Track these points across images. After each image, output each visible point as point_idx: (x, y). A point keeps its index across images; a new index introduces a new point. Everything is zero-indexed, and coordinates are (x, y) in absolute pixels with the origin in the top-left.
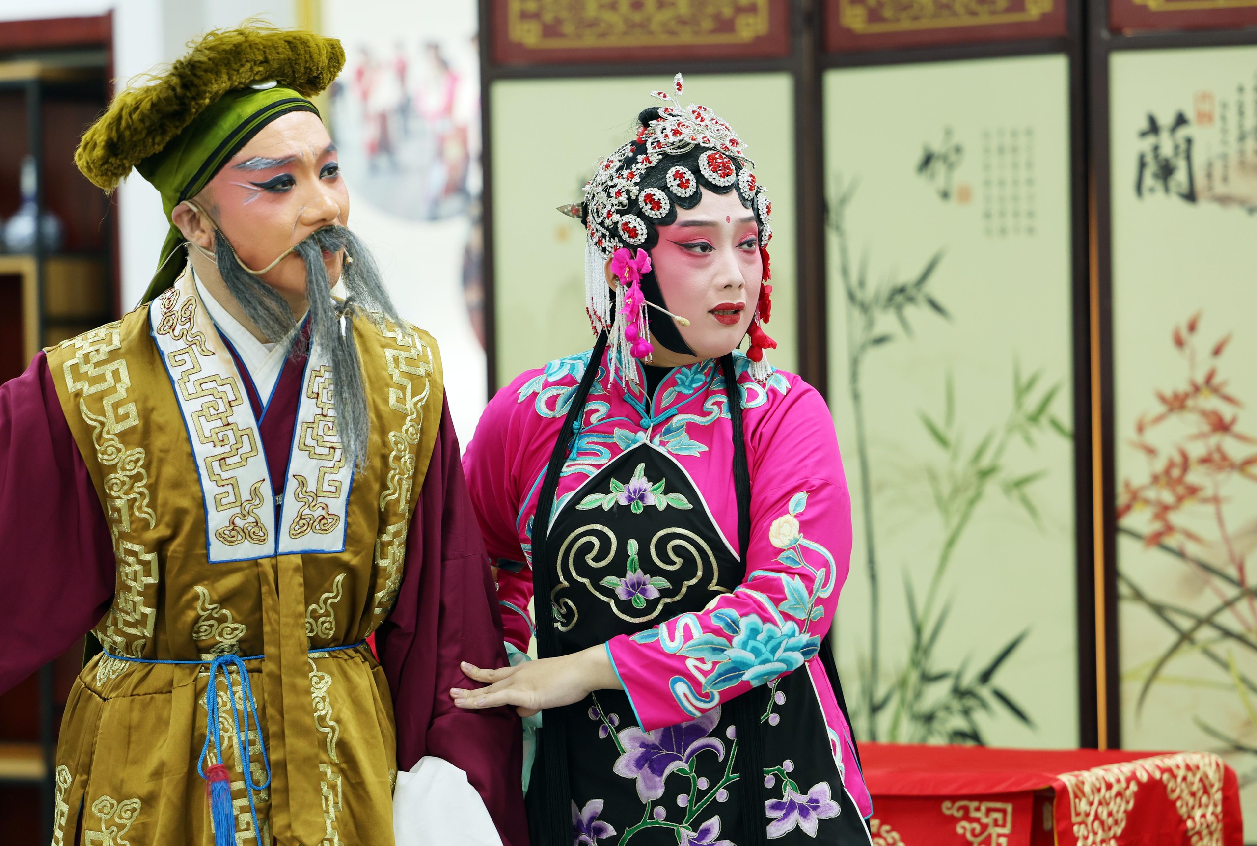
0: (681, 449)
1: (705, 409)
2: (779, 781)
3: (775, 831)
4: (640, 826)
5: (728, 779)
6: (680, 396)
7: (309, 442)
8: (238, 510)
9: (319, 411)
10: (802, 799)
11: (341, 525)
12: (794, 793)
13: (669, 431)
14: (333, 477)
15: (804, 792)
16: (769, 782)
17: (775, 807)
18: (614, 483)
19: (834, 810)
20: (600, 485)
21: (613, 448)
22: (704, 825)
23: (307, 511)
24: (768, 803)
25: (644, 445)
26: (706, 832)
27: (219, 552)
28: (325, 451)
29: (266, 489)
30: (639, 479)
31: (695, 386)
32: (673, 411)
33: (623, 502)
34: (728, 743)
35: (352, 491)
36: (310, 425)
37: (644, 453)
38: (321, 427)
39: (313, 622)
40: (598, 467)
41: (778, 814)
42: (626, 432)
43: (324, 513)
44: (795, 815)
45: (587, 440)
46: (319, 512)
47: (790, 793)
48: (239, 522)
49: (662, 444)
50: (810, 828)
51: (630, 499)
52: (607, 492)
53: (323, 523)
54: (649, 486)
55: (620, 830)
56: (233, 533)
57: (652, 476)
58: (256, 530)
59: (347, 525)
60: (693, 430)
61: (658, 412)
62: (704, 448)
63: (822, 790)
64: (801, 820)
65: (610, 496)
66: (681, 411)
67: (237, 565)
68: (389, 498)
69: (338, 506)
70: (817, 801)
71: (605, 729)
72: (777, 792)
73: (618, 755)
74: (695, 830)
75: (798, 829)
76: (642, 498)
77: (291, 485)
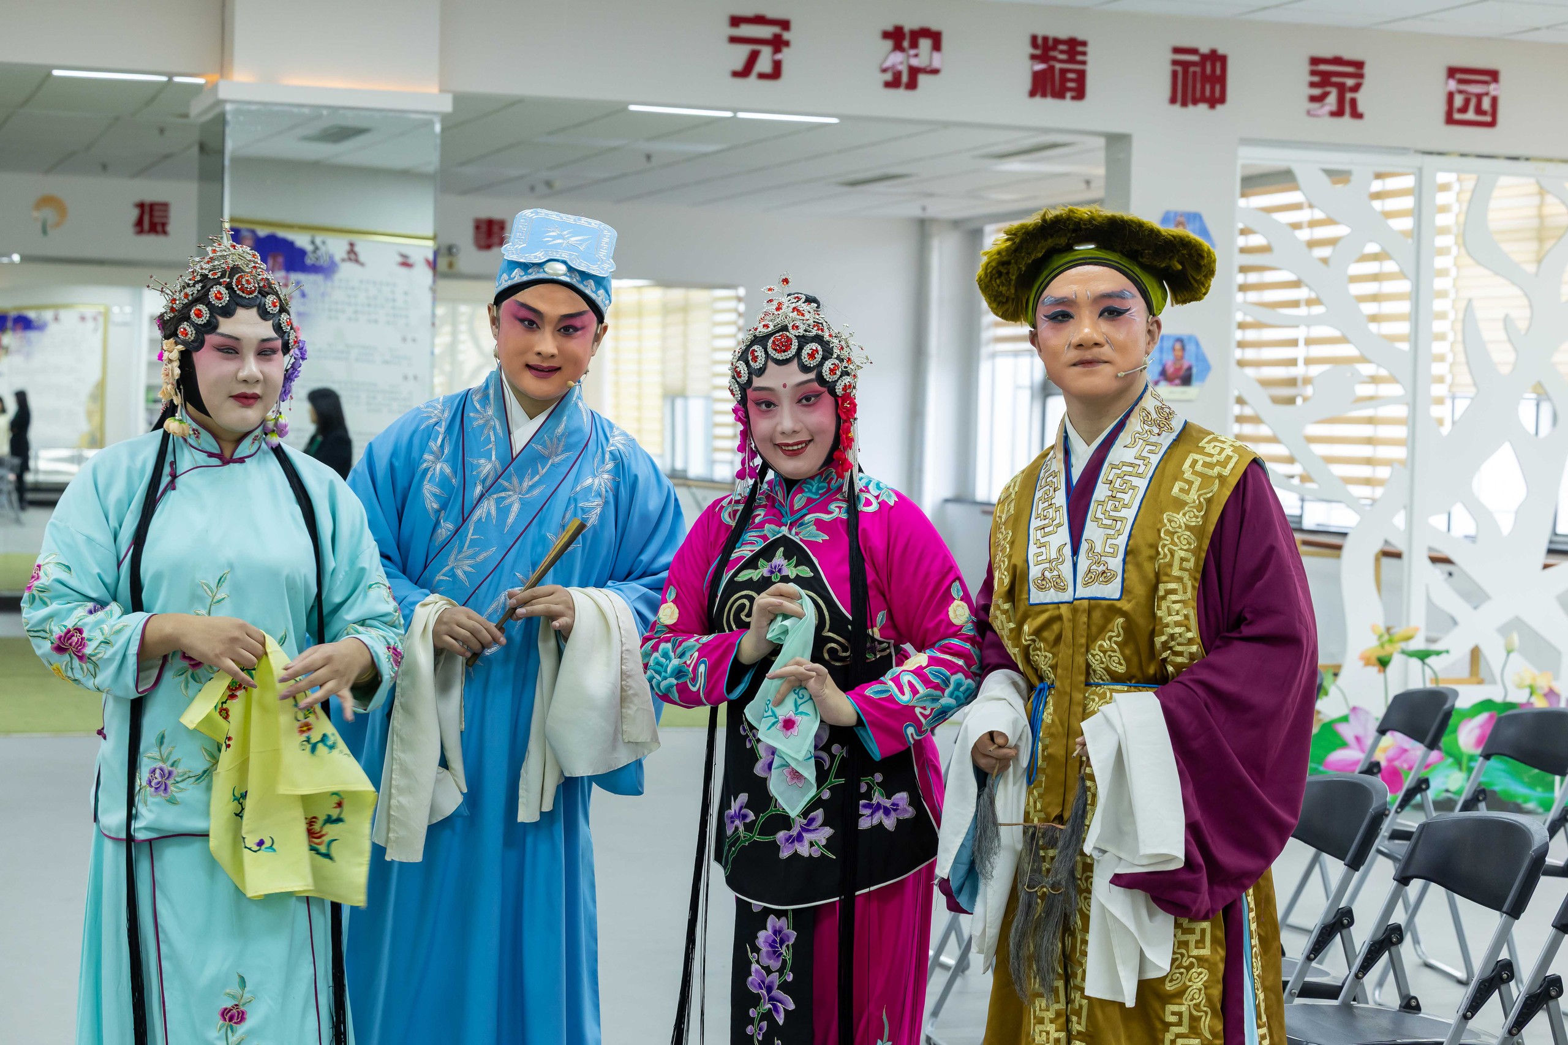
0: (809, 536)
1: (829, 509)
2: (870, 788)
3: (864, 824)
4: (768, 813)
5: (831, 782)
6: (810, 501)
7: (1099, 515)
8: (1047, 565)
9: (1110, 493)
10: (887, 803)
11: (1119, 579)
12: (881, 798)
13: (802, 524)
14: (1113, 541)
15: (889, 797)
16: (864, 789)
17: (865, 806)
18: (761, 562)
19: (909, 813)
20: (752, 563)
21: (765, 538)
22: (812, 815)
23: (1094, 567)
24: (862, 802)
25: (784, 536)
26: (812, 821)
27: (1037, 596)
28: (1109, 522)
29: (1068, 551)
30: (779, 559)
31: (821, 492)
32: (804, 511)
33: (766, 574)
34: (833, 757)
35: (1126, 553)
36: (1101, 503)
37: (784, 541)
38: (1109, 505)
39: (1102, 655)
40: (752, 551)
41: (868, 812)
42: (773, 526)
43: (1104, 568)
44: (880, 814)
45: (749, 534)
46: (1102, 568)
47: (877, 797)
48: (1047, 574)
49: (797, 534)
50: (889, 823)
51: (772, 572)
52: (756, 568)
53: (1105, 576)
54: (785, 562)
55: (757, 816)
56: (1044, 583)
57: (787, 556)
58: (1058, 581)
59: (1123, 580)
60: (819, 524)
61: (793, 512)
62: (826, 537)
63: (902, 797)
64: (883, 816)
65: (758, 571)
66: (810, 512)
67: (1045, 607)
68: (1162, 561)
69: (1115, 563)
70: (897, 805)
71: (750, 741)
72: (868, 796)
73: (758, 760)
74: (805, 818)
75: (881, 824)
76: (780, 571)
77: (1084, 547)
